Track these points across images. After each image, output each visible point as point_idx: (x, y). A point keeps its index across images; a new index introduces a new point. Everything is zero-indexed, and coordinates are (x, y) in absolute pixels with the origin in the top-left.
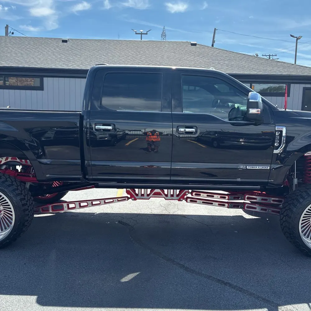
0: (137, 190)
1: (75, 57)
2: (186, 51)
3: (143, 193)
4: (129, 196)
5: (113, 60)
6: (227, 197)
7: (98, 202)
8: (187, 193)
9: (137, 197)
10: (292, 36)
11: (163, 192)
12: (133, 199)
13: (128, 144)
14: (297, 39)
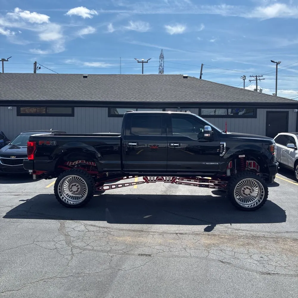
0: (149, 178)
1: (95, 91)
2: (180, 83)
3: (152, 179)
4: (145, 181)
5: (125, 92)
6: (198, 181)
7: (128, 185)
8: (176, 179)
9: (149, 182)
10: (272, 61)
11: (163, 178)
12: (147, 182)
13: (138, 153)
14: (277, 64)
